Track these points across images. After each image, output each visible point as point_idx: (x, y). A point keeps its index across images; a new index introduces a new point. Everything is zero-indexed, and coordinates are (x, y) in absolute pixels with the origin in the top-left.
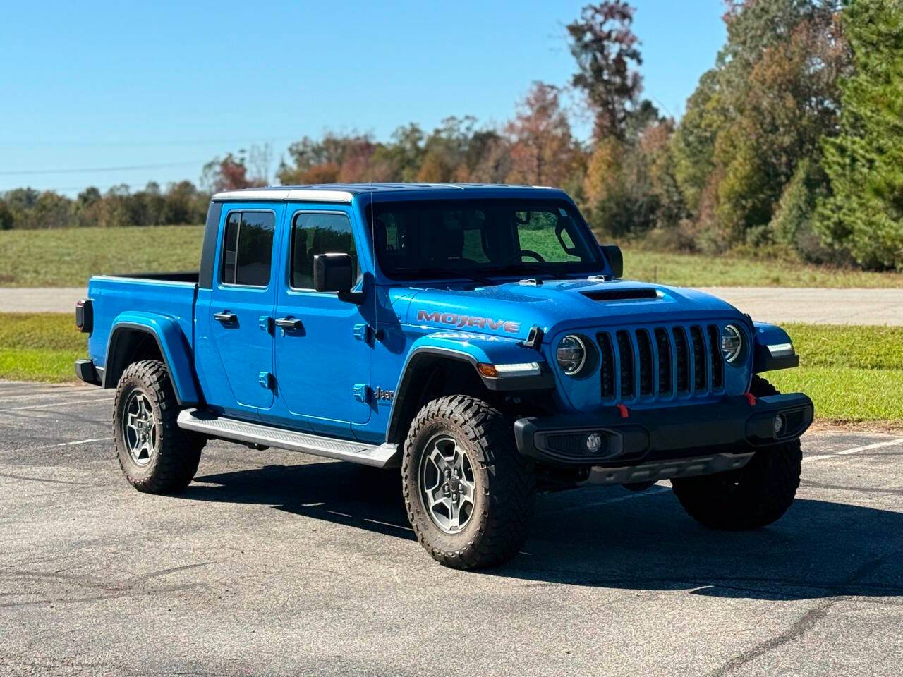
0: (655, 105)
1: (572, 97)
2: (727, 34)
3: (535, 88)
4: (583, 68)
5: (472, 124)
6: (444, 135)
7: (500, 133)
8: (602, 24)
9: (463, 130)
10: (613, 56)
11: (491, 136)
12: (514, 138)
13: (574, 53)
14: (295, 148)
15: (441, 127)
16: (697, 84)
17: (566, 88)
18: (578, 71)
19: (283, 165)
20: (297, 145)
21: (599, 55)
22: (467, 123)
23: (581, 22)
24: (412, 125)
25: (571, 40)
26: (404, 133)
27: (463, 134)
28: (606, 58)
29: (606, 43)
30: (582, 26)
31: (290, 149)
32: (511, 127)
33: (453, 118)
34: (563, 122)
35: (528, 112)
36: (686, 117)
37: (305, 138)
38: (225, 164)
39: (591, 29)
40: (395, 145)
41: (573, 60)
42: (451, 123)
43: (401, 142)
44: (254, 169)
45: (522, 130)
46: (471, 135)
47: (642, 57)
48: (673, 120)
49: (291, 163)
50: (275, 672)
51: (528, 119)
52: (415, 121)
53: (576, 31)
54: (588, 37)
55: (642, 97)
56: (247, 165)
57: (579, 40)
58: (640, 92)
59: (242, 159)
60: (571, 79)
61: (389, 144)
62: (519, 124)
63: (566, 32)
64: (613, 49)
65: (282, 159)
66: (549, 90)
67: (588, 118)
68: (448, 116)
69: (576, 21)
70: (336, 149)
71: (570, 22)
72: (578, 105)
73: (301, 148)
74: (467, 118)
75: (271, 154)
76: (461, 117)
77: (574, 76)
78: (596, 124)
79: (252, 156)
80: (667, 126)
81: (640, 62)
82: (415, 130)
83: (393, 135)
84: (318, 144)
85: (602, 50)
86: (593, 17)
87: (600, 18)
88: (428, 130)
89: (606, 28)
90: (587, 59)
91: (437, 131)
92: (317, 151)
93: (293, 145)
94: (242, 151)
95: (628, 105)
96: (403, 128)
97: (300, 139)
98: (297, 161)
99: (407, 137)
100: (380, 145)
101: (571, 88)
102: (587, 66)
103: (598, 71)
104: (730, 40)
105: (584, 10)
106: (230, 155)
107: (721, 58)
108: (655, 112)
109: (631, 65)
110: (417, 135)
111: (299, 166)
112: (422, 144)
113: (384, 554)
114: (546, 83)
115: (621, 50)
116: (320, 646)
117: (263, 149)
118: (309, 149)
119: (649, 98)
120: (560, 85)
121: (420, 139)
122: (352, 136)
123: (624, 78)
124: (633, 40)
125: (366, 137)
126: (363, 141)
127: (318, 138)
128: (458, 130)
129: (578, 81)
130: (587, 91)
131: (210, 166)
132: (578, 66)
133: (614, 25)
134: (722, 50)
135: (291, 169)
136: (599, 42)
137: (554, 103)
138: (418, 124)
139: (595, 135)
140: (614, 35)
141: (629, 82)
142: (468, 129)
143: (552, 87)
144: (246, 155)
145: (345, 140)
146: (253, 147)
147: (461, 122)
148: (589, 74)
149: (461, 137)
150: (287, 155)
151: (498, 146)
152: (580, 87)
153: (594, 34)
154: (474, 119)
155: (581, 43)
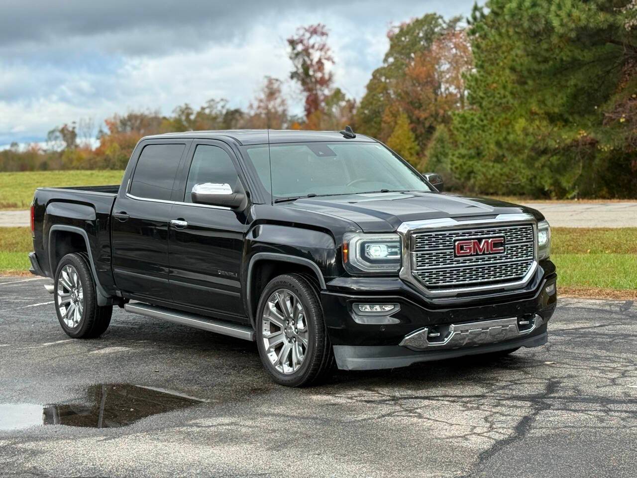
0: (343, 91)
2: (389, 44)
3: (266, 82)
4: (297, 67)
5: (225, 105)
6: (207, 111)
7: (243, 110)
8: (310, 38)
9: (219, 108)
10: (316, 60)
11: (237, 112)
12: (252, 113)
13: (291, 58)
15: (205, 105)
16: (371, 77)
17: (286, 80)
18: (294, 70)
19: (101, 131)
21: (306, 59)
22: (222, 104)
23: (296, 37)
24: (186, 105)
25: (289, 49)
26: (181, 110)
27: (219, 111)
28: (312, 61)
29: (311, 51)
30: (296, 40)
31: (106, 121)
32: (251, 106)
33: (213, 100)
34: (283, 103)
35: (262, 96)
36: (363, 99)
37: (116, 114)
38: (63, 131)
39: (302, 42)
40: (175, 118)
41: (290, 62)
42: (212, 103)
43: (179, 116)
44: (82, 134)
45: (258, 107)
46: (224, 112)
47: (335, 60)
48: (355, 100)
49: (107, 130)
51: (262, 101)
53: (292, 43)
54: (300, 48)
55: (335, 85)
56: (77, 131)
57: (294, 49)
58: (333, 83)
59: (74, 128)
60: (289, 74)
61: (171, 117)
62: (256, 104)
63: (287, 43)
64: (316, 55)
65: (100, 127)
66: (275, 81)
68: (209, 99)
69: (293, 36)
70: (136, 121)
71: (289, 37)
73: (113, 121)
74: (222, 100)
75: (93, 125)
76: (218, 99)
77: (291, 72)
78: (306, 102)
79: (80, 126)
80: (351, 105)
81: (333, 62)
82: (187, 108)
83: (173, 112)
84: (124, 118)
85: (308, 55)
86: (303, 35)
87: (308, 35)
88: (196, 108)
89: (312, 42)
90: (299, 63)
91: (203, 109)
92: (124, 123)
93: (108, 119)
94: (74, 123)
95: (327, 92)
96: (180, 107)
97: (112, 115)
98: (110, 128)
99: (183, 112)
100: (164, 118)
101: (289, 80)
102: (300, 66)
103: (306, 68)
104: (392, 47)
105: (298, 29)
106: (66, 125)
107: (385, 60)
108: (344, 96)
109: (328, 65)
110: (189, 111)
111: (112, 132)
112: (192, 117)
114: (273, 77)
115: (321, 56)
117: (88, 121)
118: (118, 122)
119: (339, 87)
120: (281, 78)
121: (192, 114)
122: (147, 113)
123: (323, 74)
124: (328, 50)
125: (155, 113)
126: (153, 115)
127: (124, 114)
128: (216, 107)
129: (293, 75)
130: (300, 82)
131: (52, 132)
132: (293, 66)
133: (316, 40)
134: (387, 54)
135: (106, 134)
136: (307, 50)
137: (278, 90)
138: (189, 104)
139: (305, 110)
140: (316, 46)
141: (327, 77)
142: (223, 107)
143: (277, 80)
144: (77, 125)
145: (142, 115)
146: (81, 120)
147: (218, 102)
148: (301, 71)
149: (218, 113)
150: (104, 124)
151: (242, 118)
152: (295, 80)
153: (304, 45)
154: (227, 101)
155: (295, 51)
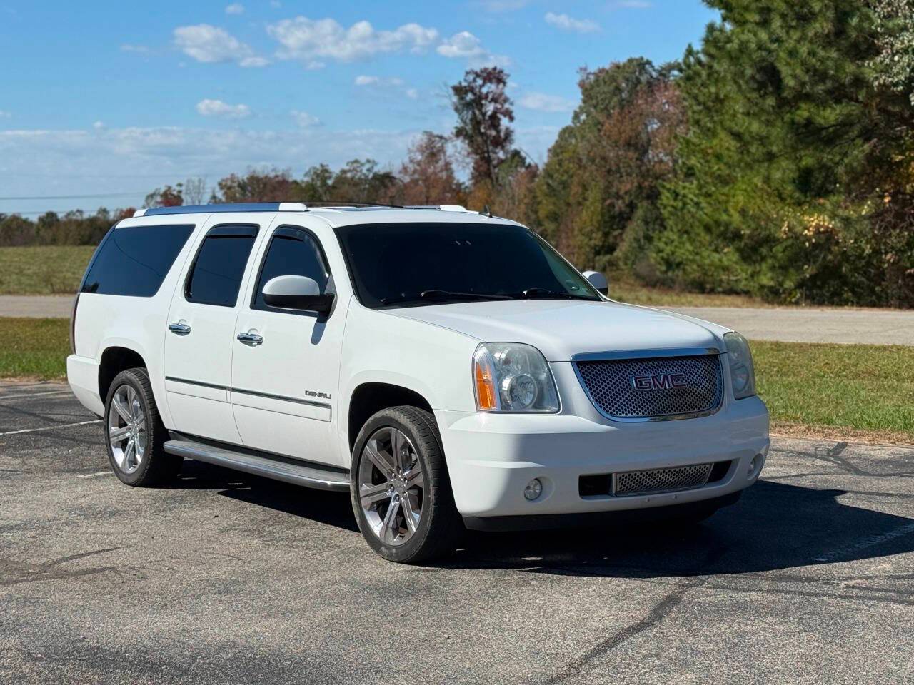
0: (523, 153)
1: (455, 146)
2: (581, 96)
3: (425, 138)
4: (464, 122)
5: (373, 167)
6: (349, 175)
7: (396, 174)
8: (481, 86)
9: (364, 171)
10: (489, 113)
11: (388, 176)
12: (407, 179)
13: (456, 109)
14: (224, 183)
15: (347, 168)
16: (556, 137)
17: (451, 138)
18: (460, 125)
19: (214, 196)
20: (226, 180)
21: (477, 112)
22: (368, 166)
23: (464, 84)
24: (322, 165)
25: (455, 99)
26: (315, 173)
27: (364, 174)
28: (484, 114)
29: (483, 102)
30: (465, 87)
31: (220, 184)
32: (405, 169)
33: (356, 161)
34: (447, 166)
35: (419, 157)
36: (547, 165)
37: (233, 175)
38: (165, 195)
39: (472, 90)
40: (308, 182)
41: (456, 116)
42: (355, 165)
43: (313, 180)
44: (189, 200)
45: (415, 171)
46: (371, 176)
47: (514, 114)
48: (536, 166)
49: (220, 194)
50: (172, 658)
51: (419, 163)
52: (324, 163)
53: (459, 91)
54: (470, 97)
56: (183, 196)
57: (462, 99)
58: (511, 143)
59: (180, 192)
60: (454, 131)
61: (303, 181)
62: (411, 167)
63: (451, 92)
64: (490, 108)
65: (213, 192)
66: (437, 139)
67: (468, 164)
68: (352, 159)
69: (460, 83)
70: (258, 185)
71: (455, 83)
72: (460, 153)
73: (229, 183)
74: (368, 161)
75: (203, 188)
76: (363, 161)
77: (456, 128)
78: (474, 168)
79: (187, 190)
80: (532, 171)
81: (511, 119)
82: (325, 170)
83: (306, 175)
84: (243, 180)
85: (480, 106)
86: (474, 81)
87: (480, 82)
88: (335, 169)
89: (484, 90)
90: (468, 115)
91: (344, 172)
92: (243, 186)
93: (223, 180)
94: (180, 185)
95: (501, 155)
96: (315, 168)
97: (229, 176)
98: (225, 193)
99: (318, 175)
100: (295, 182)
101: (455, 139)
102: (468, 121)
103: (476, 123)
104: (584, 102)
105: (468, 73)
106: (170, 188)
107: (576, 116)
108: (523, 160)
109: (504, 122)
110: (327, 175)
111: (227, 198)
112: (330, 182)
113: (282, 539)
114: (436, 132)
115: (496, 108)
116: (217, 631)
117: (197, 183)
118: (236, 184)
119: (518, 149)
120: (446, 135)
121: (330, 178)
122: (272, 175)
123: (498, 132)
124: (506, 101)
125: (283, 175)
126: (280, 179)
127: (243, 175)
128: (361, 171)
129: (459, 132)
130: (467, 141)
131: (151, 196)
132: (460, 120)
133: (490, 88)
134: (578, 110)
135: (220, 198)
136: (478, 102)
137: (442, 150)
138: (328, 165)
139: (473, 178)
140: (490, 96)
141: (502, 135)
142: (369, 170)
143: (441, 137)
144: (183, 188)
145: (266, 177)
146: (188, 181)
147: (363, 165)
148: (469, 128)
149: (363, 177)
150: (217, 188)
151: (393, 185)
152: (461, 138)
153: (475, 94)
154: (375, 163)
155: (463, 102)
